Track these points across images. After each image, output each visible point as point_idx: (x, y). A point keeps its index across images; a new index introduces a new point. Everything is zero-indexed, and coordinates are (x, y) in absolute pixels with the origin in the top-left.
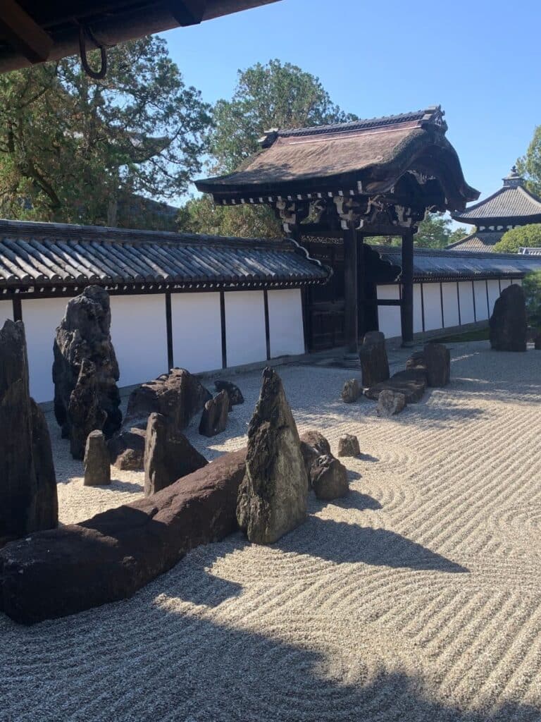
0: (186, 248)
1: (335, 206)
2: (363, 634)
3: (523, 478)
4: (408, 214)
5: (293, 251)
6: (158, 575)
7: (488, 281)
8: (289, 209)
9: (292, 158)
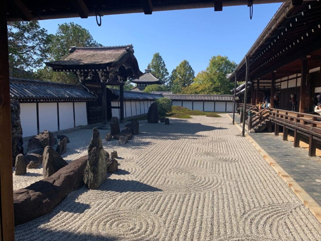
0: (44, 86)
1: (98, 74)
2: (137, 213)
3: (169, 160)
4: (121, 79)
5: (83, 89)
6: (59, 203)
7: (144, 102)
8: (81, 74)
9: (82, 57)
